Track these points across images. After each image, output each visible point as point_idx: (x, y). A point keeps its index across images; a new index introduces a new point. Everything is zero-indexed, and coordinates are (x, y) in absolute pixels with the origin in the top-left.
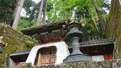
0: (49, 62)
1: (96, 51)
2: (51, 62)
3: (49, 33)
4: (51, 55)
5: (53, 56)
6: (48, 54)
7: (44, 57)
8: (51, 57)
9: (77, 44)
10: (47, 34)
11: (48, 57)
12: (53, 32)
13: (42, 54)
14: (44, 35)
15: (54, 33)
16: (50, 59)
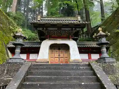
1: (95, 51)
2: (60, 57)
3: (58, 29)
5: (62, 52)
6: (56, 49)
7: (53, 52)
8: (60, 52)
11: (57, 52)
12: (62, 29)
14: (53, 30)
16: (59, 54)
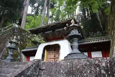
0: (54, 57)
1: (95, 48)
2: (55, 57)
3: (52, 31)
4: (56, 51)
5: (57, 53)
6: (52, 51)
7: (49, 53)
9: (76, 44)
10: (51, 33)
11: (53, 53)
13: (48, 51)
14: (48, 33)
15: (57, 31)
16: (55, 55)
